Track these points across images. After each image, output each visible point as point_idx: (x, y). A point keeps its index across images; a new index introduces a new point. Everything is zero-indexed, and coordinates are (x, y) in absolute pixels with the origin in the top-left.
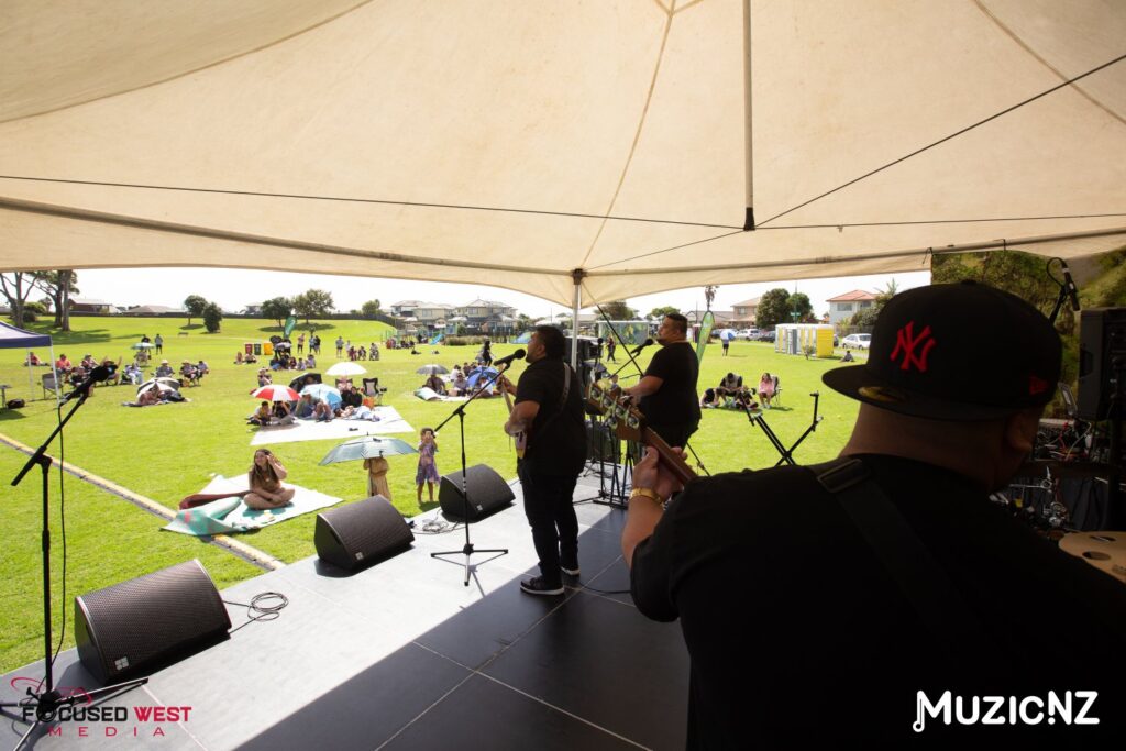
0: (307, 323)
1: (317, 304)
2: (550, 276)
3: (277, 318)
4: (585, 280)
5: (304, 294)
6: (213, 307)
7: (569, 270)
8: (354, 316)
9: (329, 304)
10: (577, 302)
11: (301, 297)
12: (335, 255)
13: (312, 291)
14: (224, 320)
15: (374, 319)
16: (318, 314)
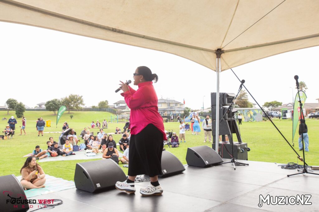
0: (69, 113)
1: (75, 102)
2: (202, 51)
3: (53, 111)
4: (223, 55)
5: (68, 97)
6: (21, 104)
7: (214, 50)
8: (94, 109)
9: (81, 102)
10: (218, 67)
11: (66, 98)
12: (89, 26)
13: (72, 96)
14: (26, 111)
15: (105, 111)
16: (75, 108)
